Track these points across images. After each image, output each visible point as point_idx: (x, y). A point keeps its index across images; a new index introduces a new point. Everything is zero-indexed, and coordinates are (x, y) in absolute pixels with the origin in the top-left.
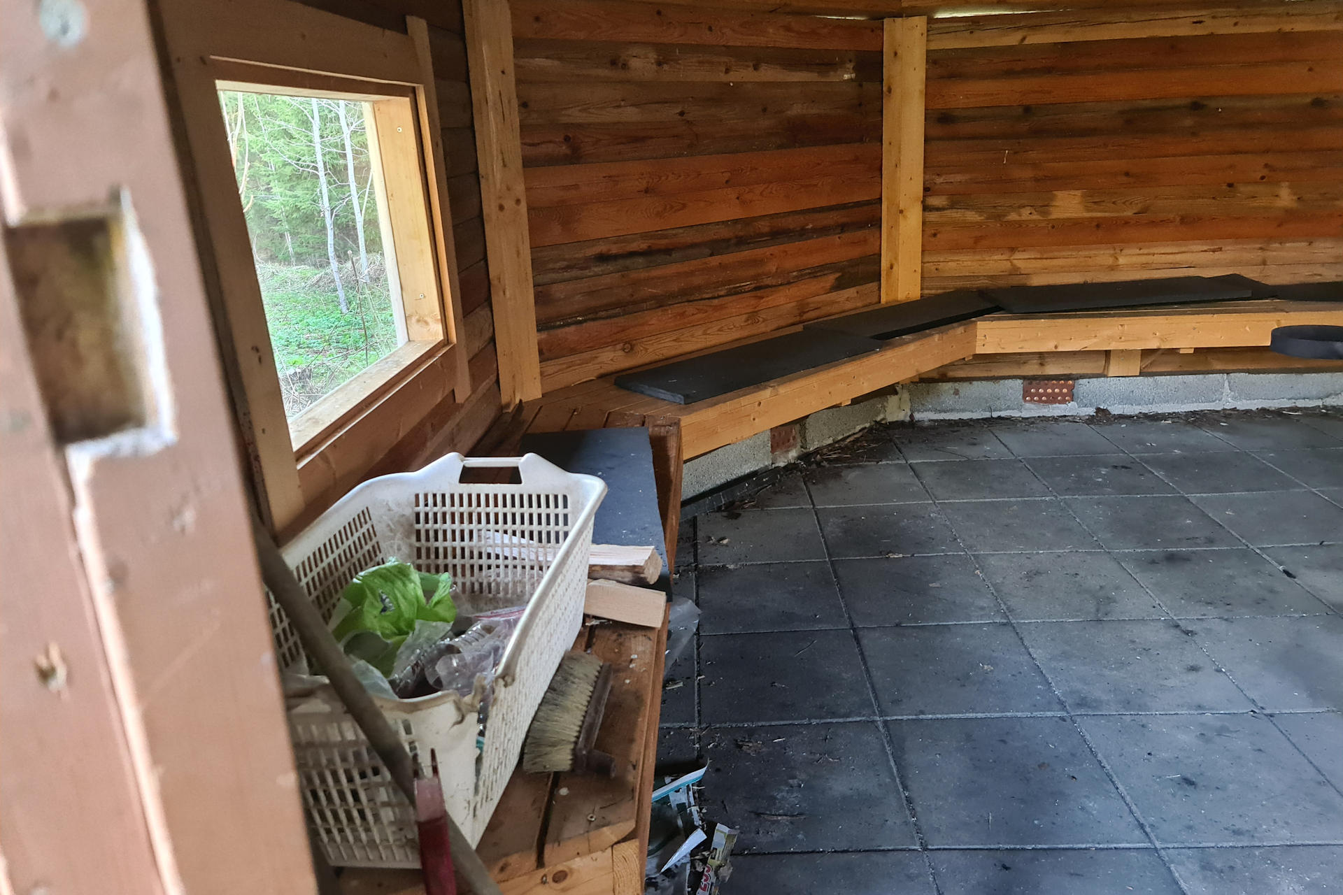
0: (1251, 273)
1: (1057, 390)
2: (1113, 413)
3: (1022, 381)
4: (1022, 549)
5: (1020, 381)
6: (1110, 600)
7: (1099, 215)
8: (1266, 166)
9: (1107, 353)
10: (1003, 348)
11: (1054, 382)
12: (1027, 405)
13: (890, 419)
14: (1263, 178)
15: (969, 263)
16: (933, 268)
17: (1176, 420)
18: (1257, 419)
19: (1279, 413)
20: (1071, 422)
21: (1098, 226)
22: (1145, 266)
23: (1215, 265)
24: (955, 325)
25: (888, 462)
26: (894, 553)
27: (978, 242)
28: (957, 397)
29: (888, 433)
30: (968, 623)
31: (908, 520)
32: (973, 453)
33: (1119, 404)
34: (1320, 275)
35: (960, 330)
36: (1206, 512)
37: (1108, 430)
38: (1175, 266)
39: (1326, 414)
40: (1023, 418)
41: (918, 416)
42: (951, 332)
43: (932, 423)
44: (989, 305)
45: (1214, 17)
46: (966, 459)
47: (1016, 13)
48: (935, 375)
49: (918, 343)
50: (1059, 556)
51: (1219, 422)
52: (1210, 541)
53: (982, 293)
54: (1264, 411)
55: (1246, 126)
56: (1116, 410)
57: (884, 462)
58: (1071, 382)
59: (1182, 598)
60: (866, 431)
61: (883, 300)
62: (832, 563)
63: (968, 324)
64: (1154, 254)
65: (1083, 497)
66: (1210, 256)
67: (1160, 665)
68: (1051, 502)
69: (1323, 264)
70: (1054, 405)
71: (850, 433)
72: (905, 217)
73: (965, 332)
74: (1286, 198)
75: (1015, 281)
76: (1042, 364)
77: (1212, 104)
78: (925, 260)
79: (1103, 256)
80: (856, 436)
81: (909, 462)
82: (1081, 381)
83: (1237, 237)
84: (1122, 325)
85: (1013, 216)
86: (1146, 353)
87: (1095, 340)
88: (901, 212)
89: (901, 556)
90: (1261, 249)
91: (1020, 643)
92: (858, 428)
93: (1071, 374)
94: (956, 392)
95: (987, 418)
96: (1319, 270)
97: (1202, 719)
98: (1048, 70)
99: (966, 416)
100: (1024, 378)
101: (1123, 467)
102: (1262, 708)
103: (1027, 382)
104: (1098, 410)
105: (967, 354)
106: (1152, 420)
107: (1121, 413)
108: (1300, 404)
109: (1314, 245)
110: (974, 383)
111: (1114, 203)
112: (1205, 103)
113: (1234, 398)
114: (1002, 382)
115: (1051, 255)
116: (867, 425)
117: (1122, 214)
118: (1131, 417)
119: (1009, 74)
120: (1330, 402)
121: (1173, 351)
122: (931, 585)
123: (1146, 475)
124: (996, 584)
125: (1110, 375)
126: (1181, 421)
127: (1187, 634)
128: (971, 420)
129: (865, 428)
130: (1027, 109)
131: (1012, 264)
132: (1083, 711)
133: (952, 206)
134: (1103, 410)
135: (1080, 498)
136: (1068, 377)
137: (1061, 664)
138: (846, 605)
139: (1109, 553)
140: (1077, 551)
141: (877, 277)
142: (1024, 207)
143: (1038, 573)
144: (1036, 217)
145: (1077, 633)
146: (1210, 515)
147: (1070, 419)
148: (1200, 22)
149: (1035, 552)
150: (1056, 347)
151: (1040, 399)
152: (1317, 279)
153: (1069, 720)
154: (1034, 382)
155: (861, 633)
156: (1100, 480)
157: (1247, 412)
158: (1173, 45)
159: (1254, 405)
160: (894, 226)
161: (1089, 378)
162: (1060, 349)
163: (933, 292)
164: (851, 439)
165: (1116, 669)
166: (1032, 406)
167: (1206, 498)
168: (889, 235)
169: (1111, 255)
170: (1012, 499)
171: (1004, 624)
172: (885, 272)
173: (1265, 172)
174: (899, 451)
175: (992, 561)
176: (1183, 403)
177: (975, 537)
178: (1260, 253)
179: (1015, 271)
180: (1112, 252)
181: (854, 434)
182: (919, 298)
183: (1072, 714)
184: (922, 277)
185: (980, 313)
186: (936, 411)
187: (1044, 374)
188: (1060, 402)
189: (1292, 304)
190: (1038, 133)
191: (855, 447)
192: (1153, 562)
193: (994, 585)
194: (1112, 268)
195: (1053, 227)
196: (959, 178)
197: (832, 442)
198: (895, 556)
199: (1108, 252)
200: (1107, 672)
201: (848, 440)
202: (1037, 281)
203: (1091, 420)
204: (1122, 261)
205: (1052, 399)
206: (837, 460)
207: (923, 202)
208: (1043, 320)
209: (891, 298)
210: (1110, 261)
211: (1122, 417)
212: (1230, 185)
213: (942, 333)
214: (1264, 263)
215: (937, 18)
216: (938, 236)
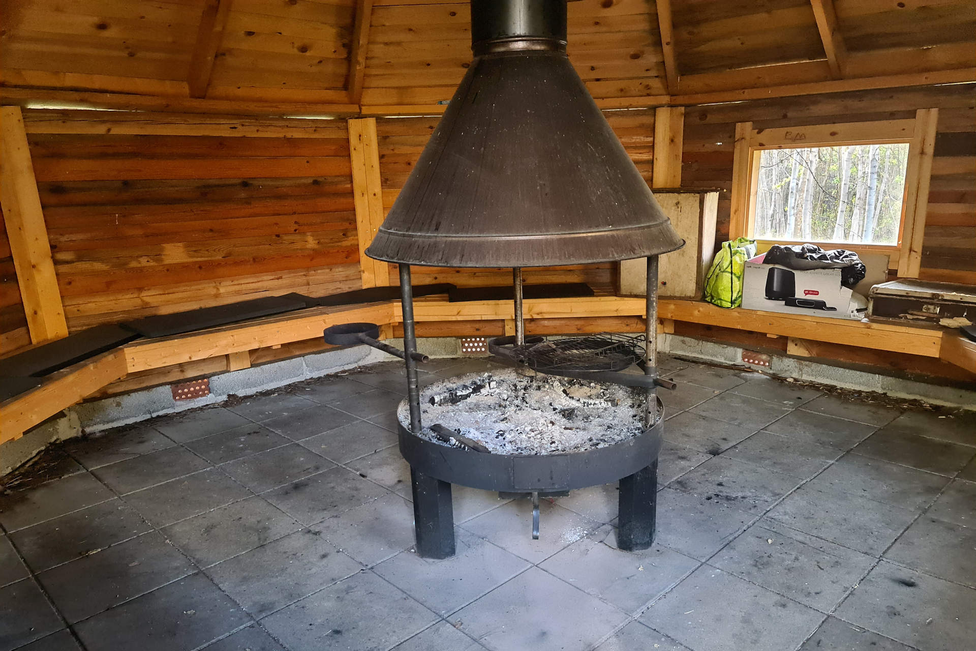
0: (302, 291)
1: (197, 388)
2: (240, 396)
3: (170, 386)
4: (198, 512)
5: (168, 387)
6: (266, 529)
7: (199, 259)
8: (296, 222)
9: (227, 356)
10: (150, 366)
11: (194, 382)
12: (178, 403)
13: (63, 437)
14: (295, 230)
15: (106, 303)
16: (75, 309)
17: (280, 392)
18: (325, 382)
19: (336, 376)
20: (212, 408)
21: (200, 267)
22: (238, 293)
23: (280, 288)
24: (104, 354)
25: (70, 475)
26: (93, 550)
27: (109, 286)
28: (120, 408)
29: (64, 451)
30: (168, 583)
31: (99, 518)
32: (143, 449)
33: (242, 389)
34: (340, 288)
35: (111, 357)
36: (311, 450)
37: (239, 409)
38: (256, 291)
39: (361, 372)
40: (177, 413)
41: (88, 430)
42: (104, 360)
43: (103, 433)
44: (131, 334)
45: (243, 125)
46: (138, 455)
47: (98, 110)
48: (98, 395)
49: (76, 374)
50: (226, 509)
51: (305, 388)
52: (317, 468)
53: (123, 325)
54: (328, 376)
55: (280, 197)
56: (241, 393)
57: (66, 476)
58: (206, 380)
59: (309, 512)
60: (43, 453)
61: (34, 341)
62: (37, 578)
63: (116, 351)
64: (241, 284)
65: (232, 461)
66: (276, 282)
67: (305, 561)
68: (211, 471)
69: (340, 282)
70: (198, 399)
71: (28, 459)
72: (39, 271)
73: (115, 358)
74: (311, 243)
75: (148, 313)
76: (182, 371)
77: (255, 183)
78: (67, 304)
79: (208, 288)
80: (33, 460)
81: (90, 470)
82: (213, 378)
83: (290, 269)
84: (232, 336)
85: (134, 264)
86: (252, 352)
87: (217, 349)
88: (34, 267)
89: (100, 550)
90: (304, 275)
91: (211, 583)
92: (34, 453)
93: (205, 374)
94: (118, 404)
95: (148, 419)
96: (338, 285)
97: (336, 587)
98: (134, 155)
99: (130, 421)
100: (170, 383)
101: (254, 433)
102: (367, 565)
103: (174, 386)
104: (229, 396)
105: (122, 375)
106: (266, 396)
107: (245, 395)
108: (347, 368)
109: (334, 270)
110: (131, 394)
111: (207, 250)
112: (251, 182)
113: (311, 371)
114: (154, 389)
115: (171, 291)
116: (43, 448)
117: (213, 259)
118: (252, 396)
119: (103, 156)
120: (361, 363)
121: (269, 348)
122: (130, 565)
123: (270, 434)
124: (184, 546)
125: (232, 370)
126: (283, 392)
127: (316, 534)
128: (136, 423)
129: (42, 451)
130: (126, 183)
131: (142, 300)
132: (264, 615)
133: (80, 259)
134: (233, 395)
135: (231, 462)
136: (203, 377)
137: (243, 587)
138: (58, 610)
139: (258, 496)
140: (237, 502)
141: (23, 322)
142: (141, 256)
143: (213, 526)
144: (152, 264)
145: (249, 560)
146: (313, 451)
147: (212, 406)
148: (235, 128)
149: (208, 512)
150: (190, 358)
151: (187, 396)
152: (339, 291)
153: (256, 626)
154: (179, 385)
155: (76, 628)
156: (241, 446)
157: (319, 378)
158: (221, 142)
159: (322, 374)
160: (30, 279)
161: (218, 375)
162: (194, 359)
163: (79, 329)
164: (30, 463)
165: (280, 575)
166: (182, 402)
167: (309, 440)
168: (27, 287)
169: (214, 287)
170: (182, 477)
171: (196, 574)
172: (31, 318)
173: (296, 226)
174: (79, 463)
175: (177, 529)
176: (282, 380)
177: (159, 514)
178: (304, 278)
179: (145, 306)
180: (214, 285)
181: (31, 459)
182: (68, 336)
183: (257, 619)
184: (67, 318)
185: (126, 341)
186: (104, 422)
187: (186, 377)
188: (201, 396)
189: (329, 309)
190: (139, 201)
191: (35, 469)
192: (287, 493)
193: (182, 548)
194: (217, 296)
195: (168, 270)
196: (80, 236)
197: (11, 471)
198: (95, 552)
199: (211, 285)
200: (274, 580)
201: (27, 466)
202: (165, 310)
203: (226, 404)
204: (222, 290)
205: (196, 395)
206: (19, 486)
207: (52, 257)
208: (176, 340)
209: (41, 338)
210: (214, 291)
211: (246, 398)
212: (278, 236)
213: (96, 362)
214: (308, 284)
215: (30, 109)
216: (73, 283)
